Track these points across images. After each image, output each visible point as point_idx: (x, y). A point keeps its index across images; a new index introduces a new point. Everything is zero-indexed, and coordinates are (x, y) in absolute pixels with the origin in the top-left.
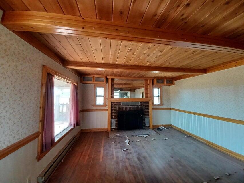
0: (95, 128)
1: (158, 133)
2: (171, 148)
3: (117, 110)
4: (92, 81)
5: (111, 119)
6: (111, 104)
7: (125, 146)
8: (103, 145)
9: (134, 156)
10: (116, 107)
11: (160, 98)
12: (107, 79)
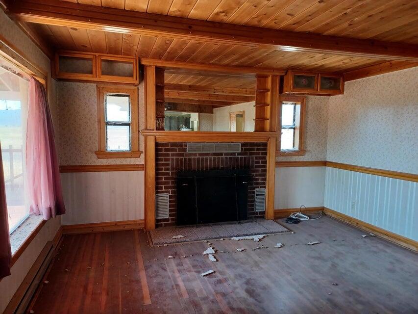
0: (107, 220)
1: (291, 231)
2: (329, 264)
3: (173, 169)
4: (91, 73)
5: (157, 192)
6: (157, 150)
7: (206, 266)
8: (141, 265)
9: (235, 288)
10: (170, 157)
11: (297, 132)
12: (142, 69)
